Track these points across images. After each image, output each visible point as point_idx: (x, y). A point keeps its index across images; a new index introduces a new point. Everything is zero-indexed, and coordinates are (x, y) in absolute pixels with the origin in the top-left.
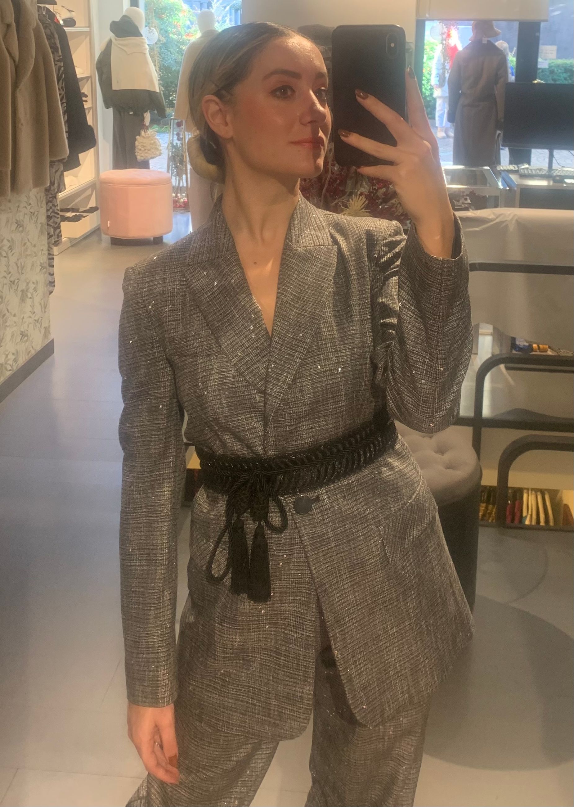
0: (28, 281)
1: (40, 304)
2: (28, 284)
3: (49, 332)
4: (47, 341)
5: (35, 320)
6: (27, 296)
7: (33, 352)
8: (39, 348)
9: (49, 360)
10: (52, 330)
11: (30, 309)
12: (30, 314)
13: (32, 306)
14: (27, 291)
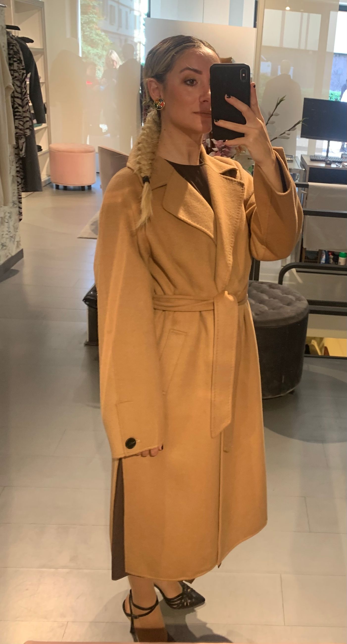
0: (5, 211)
1: (14, 226)
2: (5, 213)
3: (20, 245)
4: (19, 250)
5: (11, 236)
6: (5, 221)
7: (10, 256)
8: (13, 254)
9: (20, 262)
10: (21, 243)
11: (7, 229)
12: (7, 232)
13: (9, 228)
14: (5, 218)
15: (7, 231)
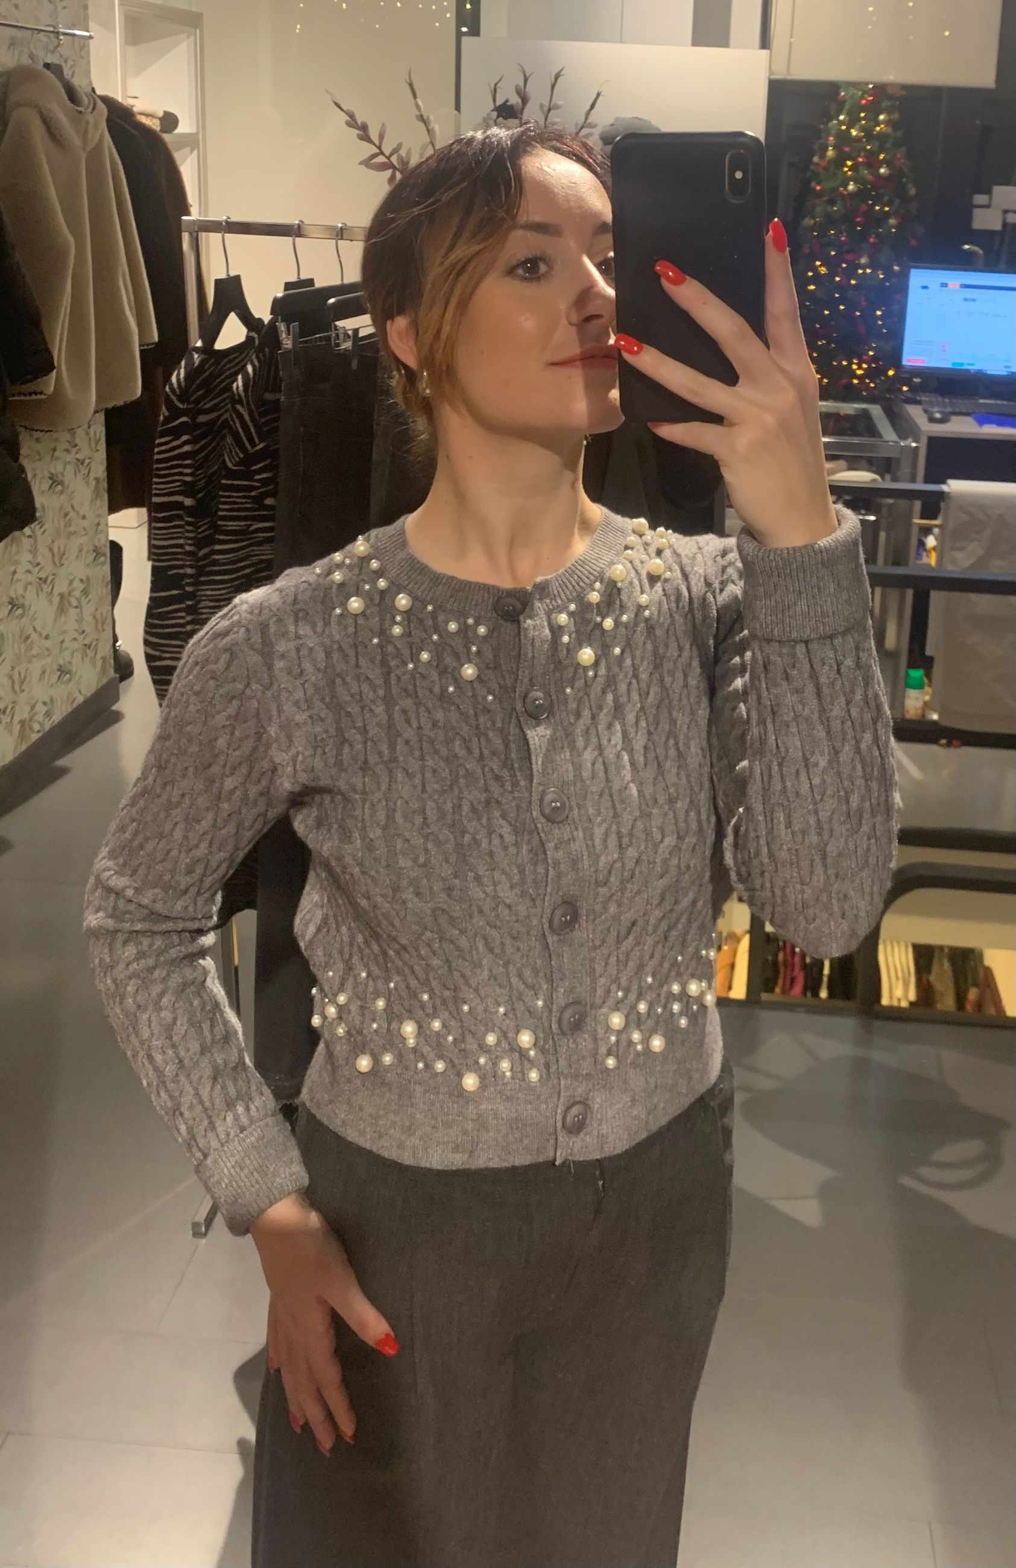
0: (71, 577)
1: (95, 617)
2: (71, 582)
3: (111, 666)
4: (105, 681)
5: (85, 645)
6: (70, 603)
7: (80, 699)
8: (89, 691)
11: (76, 626)
12: (76, 635)
13: (80, 621)
14: (69, 594)
15: (76, 630)
